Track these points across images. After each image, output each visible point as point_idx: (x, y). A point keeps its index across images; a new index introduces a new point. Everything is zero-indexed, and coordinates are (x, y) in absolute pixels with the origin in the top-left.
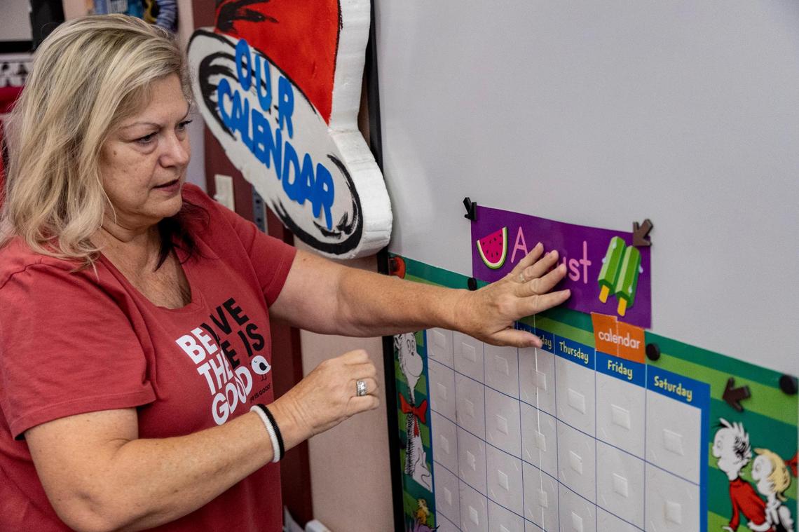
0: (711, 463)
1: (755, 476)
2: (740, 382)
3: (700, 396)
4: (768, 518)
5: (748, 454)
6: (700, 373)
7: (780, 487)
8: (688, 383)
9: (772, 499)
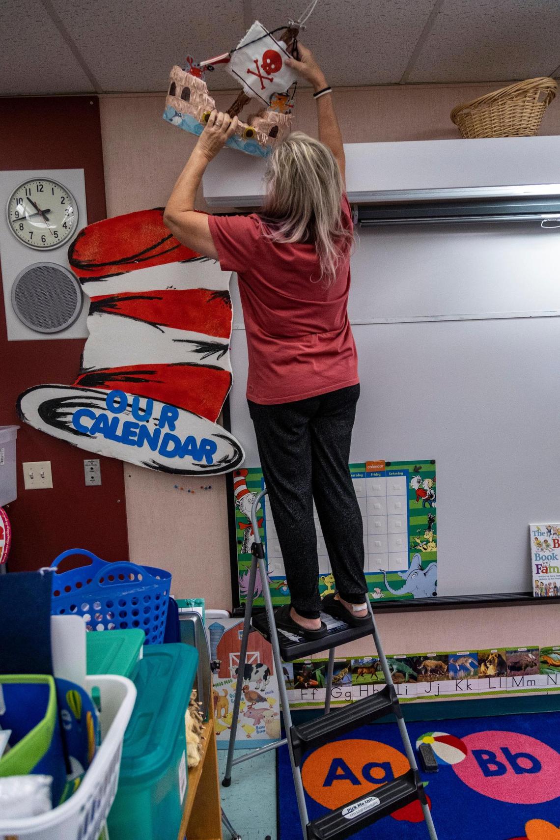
0: (410, 488)
1: (423, 486)
2: (418, 466)
3: (405, 473)
4: (428, 495)
5: (421, 482)
6: (405, 467)
7: (431, 486)
8: (401, 471)
9: (428, 489)
